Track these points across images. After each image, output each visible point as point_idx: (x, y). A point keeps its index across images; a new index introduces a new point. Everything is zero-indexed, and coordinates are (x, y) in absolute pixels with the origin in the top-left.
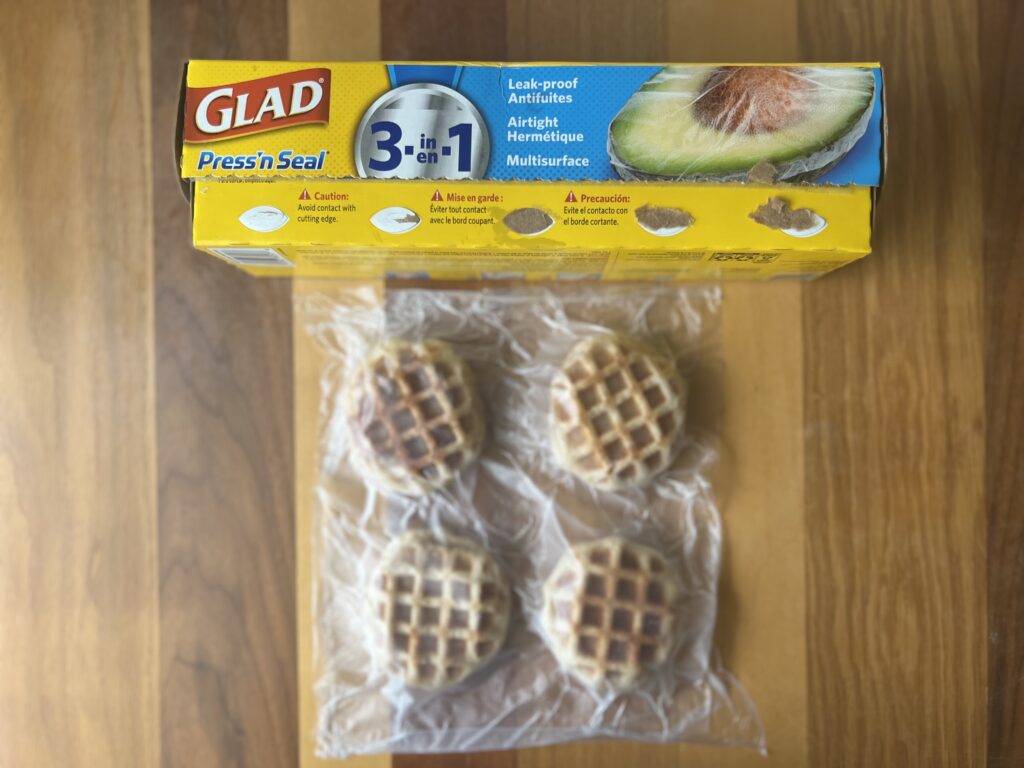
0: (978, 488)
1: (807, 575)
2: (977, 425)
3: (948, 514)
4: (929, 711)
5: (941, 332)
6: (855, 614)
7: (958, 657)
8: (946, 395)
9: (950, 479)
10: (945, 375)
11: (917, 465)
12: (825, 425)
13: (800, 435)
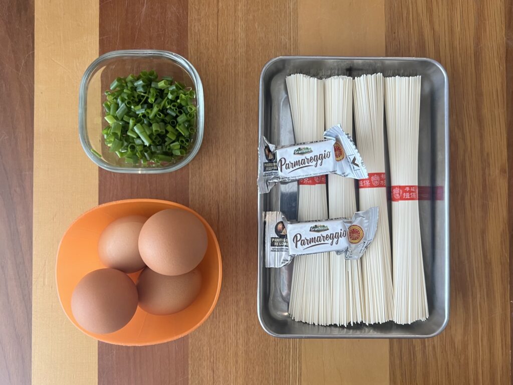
0: (503, 213)
2: (503, 171)
3: (483, 232)
4: (471, 366)
5: (478, 109)
7: (491, 330)
8: (482, 151)
9: (485, 208)
10: (481, 137)
11: (463, 198)
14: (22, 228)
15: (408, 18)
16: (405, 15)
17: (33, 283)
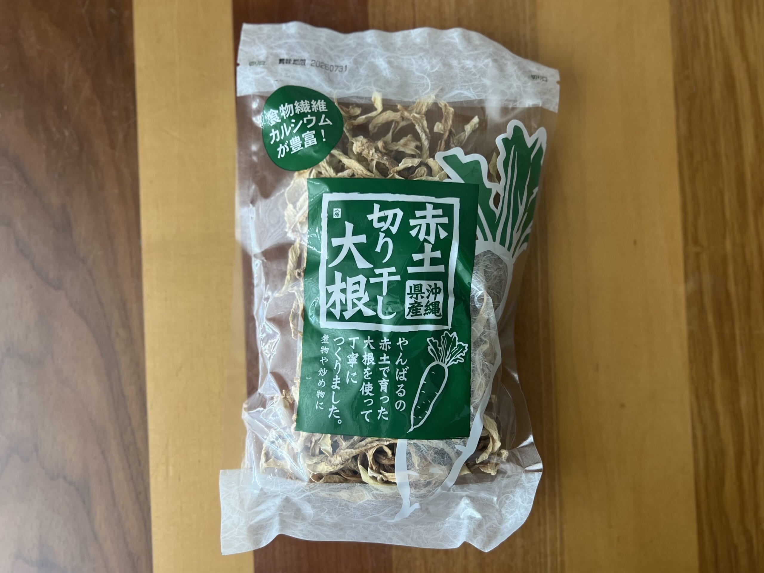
1: (694, 437)
6: (746, 477)
12: (707, 279)
13: (681, 289)
14: (130, 391)
15: (707, 45)
16: (702, 39)
17: (151, 472)
